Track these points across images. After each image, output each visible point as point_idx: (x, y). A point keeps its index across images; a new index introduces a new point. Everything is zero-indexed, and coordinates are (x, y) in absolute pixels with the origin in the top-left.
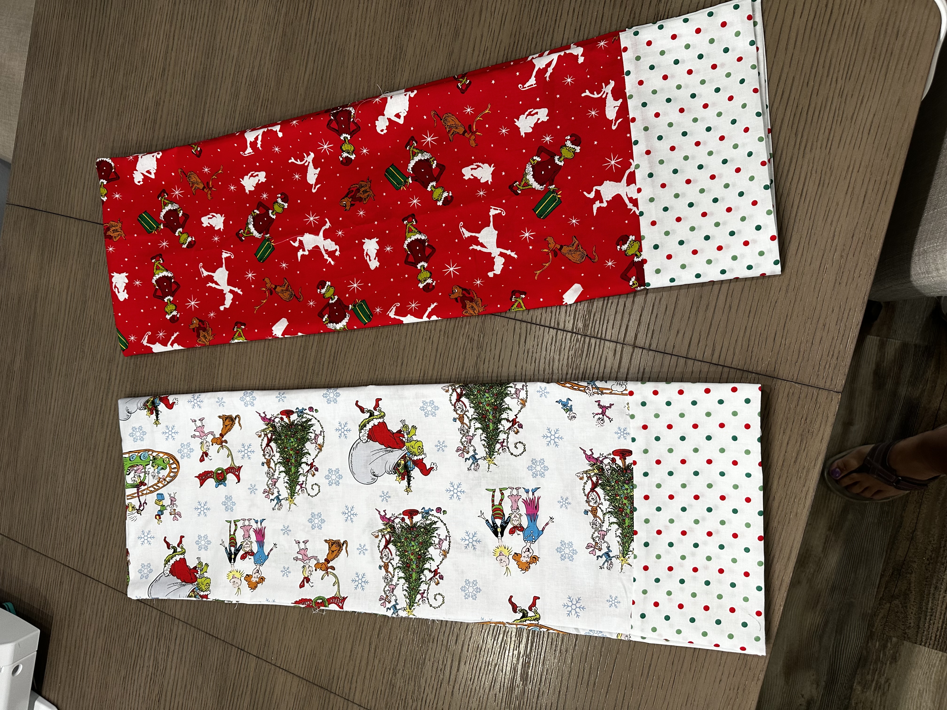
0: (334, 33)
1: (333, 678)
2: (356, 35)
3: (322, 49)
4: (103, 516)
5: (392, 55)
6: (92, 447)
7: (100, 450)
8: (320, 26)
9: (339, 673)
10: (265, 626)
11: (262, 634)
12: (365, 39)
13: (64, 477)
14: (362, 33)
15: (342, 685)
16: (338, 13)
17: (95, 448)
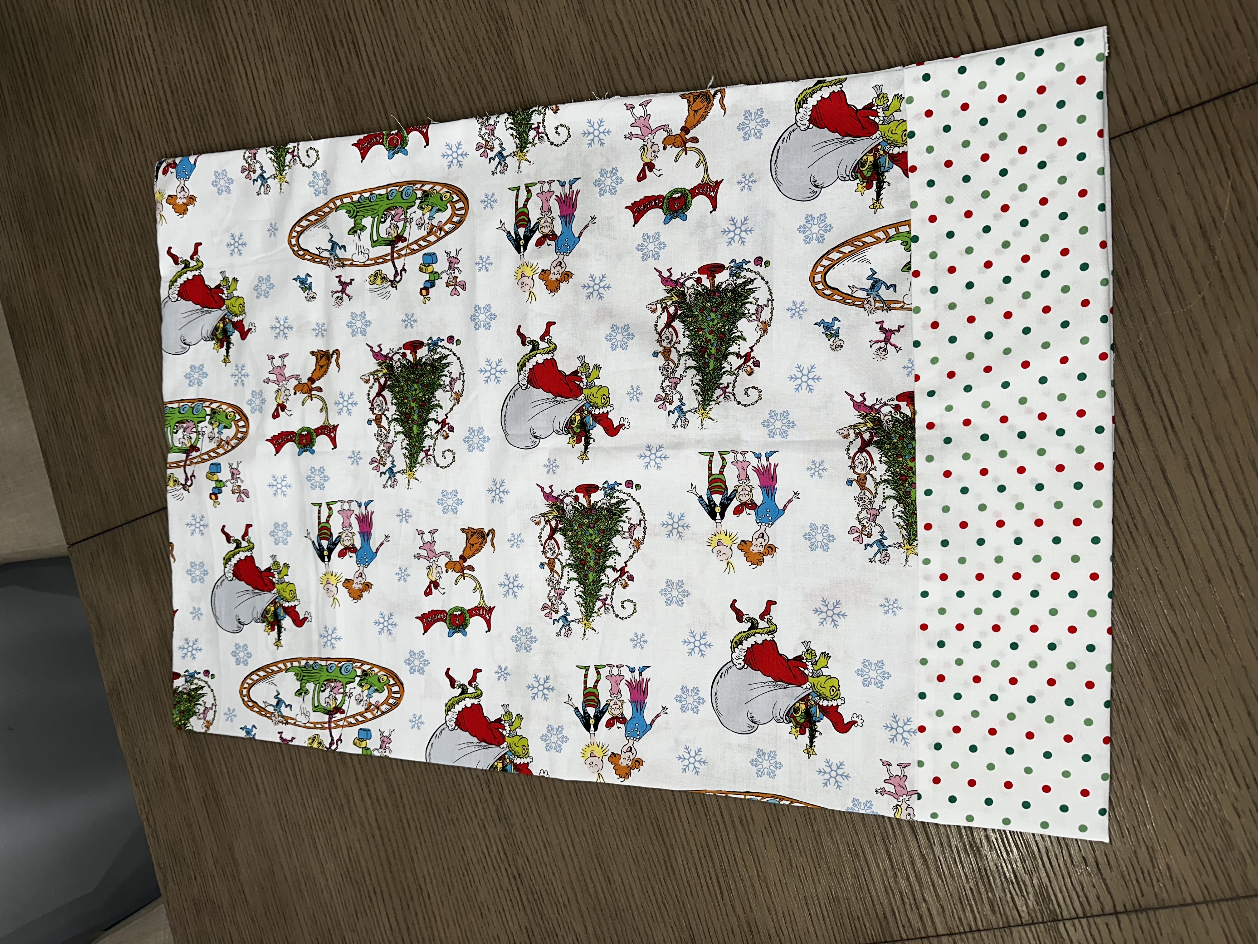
0: (403, 56)
1: (885, 917)
2: (433, 40)
3: (397, 85)
4: (407, 891)
5: (494, 31)
6: (344, 801)
7: (357, 799)
8: (380, 61)
9: (891, 904)
10: (737, 904)
11: (738, 919)
12: (447, 36)
13: (323, 871)
14: (439, 32)
15: (904, 918)
16: (396, 30)
17: (348, 802)
